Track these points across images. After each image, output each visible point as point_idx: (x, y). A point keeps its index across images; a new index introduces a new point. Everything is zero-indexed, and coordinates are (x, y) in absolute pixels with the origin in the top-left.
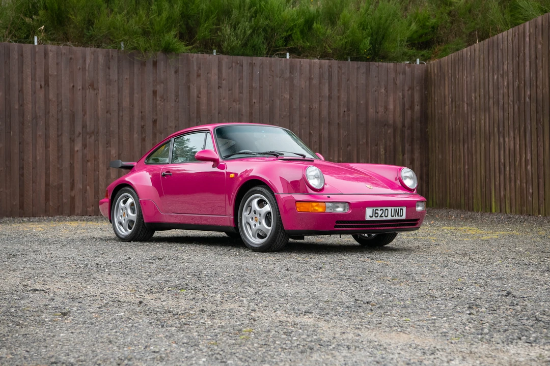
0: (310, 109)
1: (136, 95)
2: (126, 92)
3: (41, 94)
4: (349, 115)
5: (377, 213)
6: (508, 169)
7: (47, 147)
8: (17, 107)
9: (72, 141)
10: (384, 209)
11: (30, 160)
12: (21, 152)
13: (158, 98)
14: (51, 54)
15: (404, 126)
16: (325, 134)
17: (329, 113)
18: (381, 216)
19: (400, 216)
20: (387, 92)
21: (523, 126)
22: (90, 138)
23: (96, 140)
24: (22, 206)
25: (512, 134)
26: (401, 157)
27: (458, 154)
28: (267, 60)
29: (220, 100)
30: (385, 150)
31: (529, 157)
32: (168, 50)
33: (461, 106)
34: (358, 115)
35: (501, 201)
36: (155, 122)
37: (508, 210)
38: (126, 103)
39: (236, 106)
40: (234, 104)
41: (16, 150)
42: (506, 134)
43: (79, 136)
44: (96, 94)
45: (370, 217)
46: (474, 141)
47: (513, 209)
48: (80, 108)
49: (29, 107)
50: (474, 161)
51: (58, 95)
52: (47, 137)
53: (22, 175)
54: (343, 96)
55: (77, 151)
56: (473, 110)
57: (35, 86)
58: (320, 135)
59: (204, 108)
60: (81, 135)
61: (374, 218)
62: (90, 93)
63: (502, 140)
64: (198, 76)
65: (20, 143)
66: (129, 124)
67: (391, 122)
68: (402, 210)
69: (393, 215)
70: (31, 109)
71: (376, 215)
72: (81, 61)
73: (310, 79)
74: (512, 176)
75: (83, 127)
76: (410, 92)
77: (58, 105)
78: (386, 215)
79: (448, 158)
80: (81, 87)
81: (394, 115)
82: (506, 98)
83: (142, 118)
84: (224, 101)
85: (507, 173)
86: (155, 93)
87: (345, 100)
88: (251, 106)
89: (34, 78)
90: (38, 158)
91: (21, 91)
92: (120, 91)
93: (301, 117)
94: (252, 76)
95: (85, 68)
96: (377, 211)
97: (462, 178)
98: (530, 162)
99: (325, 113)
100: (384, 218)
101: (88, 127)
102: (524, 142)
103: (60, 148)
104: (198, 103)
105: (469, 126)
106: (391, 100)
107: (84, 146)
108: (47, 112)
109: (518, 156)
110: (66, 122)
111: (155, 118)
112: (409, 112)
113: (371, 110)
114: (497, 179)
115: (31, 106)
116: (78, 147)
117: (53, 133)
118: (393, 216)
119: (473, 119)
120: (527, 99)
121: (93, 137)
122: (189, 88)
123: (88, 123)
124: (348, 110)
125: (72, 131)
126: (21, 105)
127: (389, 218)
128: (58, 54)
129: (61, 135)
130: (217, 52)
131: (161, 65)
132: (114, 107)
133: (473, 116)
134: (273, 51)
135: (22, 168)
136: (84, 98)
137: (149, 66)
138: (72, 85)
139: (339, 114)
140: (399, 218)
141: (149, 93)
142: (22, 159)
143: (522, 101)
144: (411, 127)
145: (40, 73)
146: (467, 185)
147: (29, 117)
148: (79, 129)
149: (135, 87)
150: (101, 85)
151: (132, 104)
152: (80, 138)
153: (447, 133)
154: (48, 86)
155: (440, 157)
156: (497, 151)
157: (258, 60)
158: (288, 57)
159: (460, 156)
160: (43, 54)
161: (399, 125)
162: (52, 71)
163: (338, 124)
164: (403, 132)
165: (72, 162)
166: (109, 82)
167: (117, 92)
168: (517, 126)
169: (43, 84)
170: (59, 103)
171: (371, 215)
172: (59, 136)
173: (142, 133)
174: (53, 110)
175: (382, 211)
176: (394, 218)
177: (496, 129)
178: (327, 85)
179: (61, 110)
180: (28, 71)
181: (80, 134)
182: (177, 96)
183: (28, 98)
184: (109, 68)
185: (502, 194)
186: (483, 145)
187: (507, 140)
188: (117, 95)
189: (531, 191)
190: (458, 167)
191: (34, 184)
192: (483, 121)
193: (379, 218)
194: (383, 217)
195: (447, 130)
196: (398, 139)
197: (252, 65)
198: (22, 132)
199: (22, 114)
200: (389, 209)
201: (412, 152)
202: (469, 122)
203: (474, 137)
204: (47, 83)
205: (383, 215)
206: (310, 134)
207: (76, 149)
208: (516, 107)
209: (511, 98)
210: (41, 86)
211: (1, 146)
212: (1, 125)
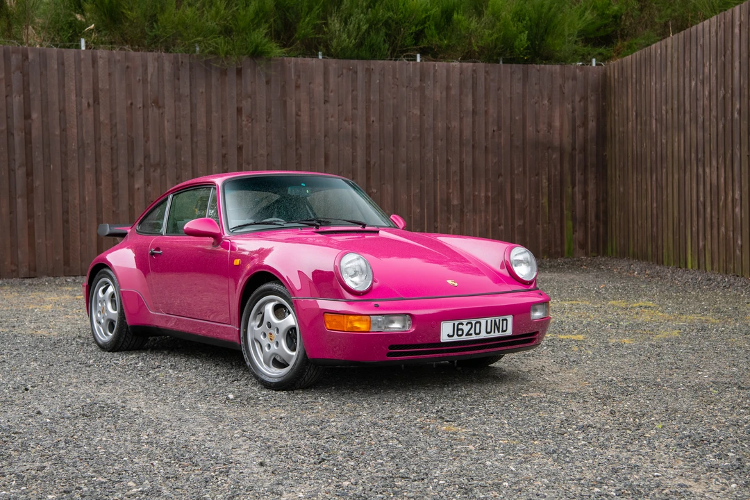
0: (448, 128)
1: (215, 114)
2: (201, 110)
3: (89, 115)
4: (500, 136)
5: (462, 330)
6: (708, 210)
7: (98, 184)
8: (57, 132)
9: (131, 176)
10: (474, 321)
11: (77, 202)
12: (65, 190)
13: (244, 118)
14: (101, 62)
15: (574, 149)
16: (468, 161)
17: (474, 133)
18: (468, 334)
19: (503, 331)
20: (551, 103)
21: (730, 152)
22: (154, 172)
23: (163, 174)
24: (67, 262)
25: (714, 163)
26: (570, 190)
27: (644, 187)
28: (388, 64)
29: (327, 119)
30: (549, 180)
31: (737, 196)
32: (257, 54)
33: (648, 122)
34: (512, 136)
35: (699, 253)
36: (240, 149)
37: (709, 267)
38: (201, 125)
39: (348, 126)
40: (346, 123)
41: (58, 189)
42: (707, 163)
43: (140, 169)
44: (162, 114)
45: (449, 336)
46: (664, 170)
47: (716, 266)
48: (141, 132)
49: (73, 132)
50: (665, 197)
52: (97, 171)
53: (66, 221)
54: (492, 111)
55: (138, 189)
56: (664, 129)
57: (81, 103)
58: (461, 163)
59: (305, 129)
60: (143, 168)
61: (456, 338)
62: (153, 113)
63: (701, 171)
64: (298, 87)
65: (62, 180)
66: (205, 153)
67: (557, 143)
68: (505, 322)
69: (489, 330)
70: (76, 134)
71: (460, 332)
72: (140, 71)
73: (448, 88)
74: (715, 220)
75: (145, 158)
76: (582, 103)
77: (111, 129)
78: (478, 331)
79: (631, 191)
80: (141, 105)
81: (561, 134)
82: (707, 113)
83: (224, 144)
84: (333, 119)
85: (708, 216)
86: (239, 110)
87: (495, 115)
88: (369, 125)
89: (79, 95)
90: (87, 199)
91: (62, 111)
92: (193, 108)
93: (435, 139)
94: (370, 86)
95: (147, 79)
96: (460, 327)
97: (649, 220)
98: (739, 202)
99: (467, 133)
100: (474, 337)
101: (152, 157)
102: (730, 176)
103: (115, 186)
104: (298, 123)
105: (659, 149)
106: (557, 114)
107: (147, 182)
108: (97, 139)
109: (722, 194)
110: (123, 152)
111: (241, 143)
112: (581, 130)
113: (530, 129)
114: (695, 224)
115: (76, 131)
116: (139, 183)
117: (105, 166)
118: (490, 333)
119: (664, 141)
120: (736, 115)
121: (159, 171)
122: (285, 102)
123: (152, 153)
124: (499, 129)
125: (131, 163)
126: (63, 130)
127: (483, 335)
128: (110, 61)
129: (117, 168)
130: (323, 55)
131: (248, 73)
132: (186, 129)
133: (664, 137)
134: (398, 52)
135: (66, 212)
136: (146, 120)
137: (232, 76)
138: (129, 102)
139: (487, 134)
140: (501, 334)
141: (231, 111)
142: (65, 201)
143: (729, 117)
144: (584, 150)
145: (87, 87)
146: (655, 229)
147: (73, 145)
148: (139, 160)
149: (214, 102)
150: (169, 102)
151: (209, 126)
152: (142, 172)
153: (630, 158)
154: (98, 104)
155: (622, 189)
156: (694, 185)
157: (377, 64)
158: (418, 59)
159: (647, 190)
160: (91, 62)
161: (568, 148)
162: (103, 84)
163: (486, 147)
164: (572, 157)
165: (131, 204)
166: (178, 98)
167: (189, 111)
168: (721, 151)
169: (91, 101)
170: (113, 126)
171: (451, 334)
172: (114, 169)
173: (223, 164)
174: (105, 135)
175: (469, 325)
176: (492, 335)
177: (693, 155)
178: (470, 97)
179: (116, 136)
180: (71, 85)
181: (141, 166)
182: (269, 114)
183: (73, 119)
184: (178, 79)
185: (701, 244)
186: (676, 176)
187: (708, 170)
188: (189, 114)
189: (739, 242)
190: (644, 204)
191: (82, 233)
192: (676, 144)
193: (464, 338)
194: (471, 334)
195: (630, 154)
196: (566, 166)
197: (369, 71)
198: (64, 165)
199: (64, 141)
200: (483, 321)
201: (585, 183)
202: (659, 144)
203: (664, 165)
204: (96, 100)
205: (472, 332)
206: (448, 161)
207: (137, 186)
208: (721, 126)
209: (714, 113)
210: (89, 105)
211: (38, 183)
212: (38, 157)
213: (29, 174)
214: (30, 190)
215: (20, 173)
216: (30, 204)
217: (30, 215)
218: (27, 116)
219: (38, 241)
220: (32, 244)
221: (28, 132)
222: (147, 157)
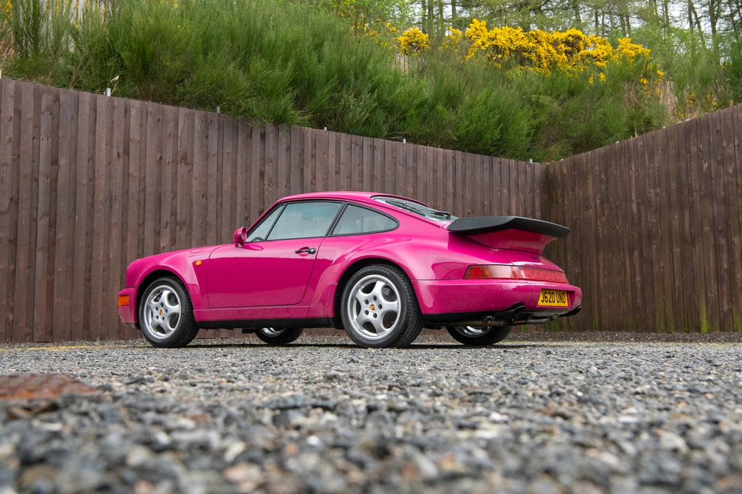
1: (239, 176)
2: (227, 170)
3: (118, 166)
7: (123, 240)
8: (85, 181)
9: (157, 233)
11: (101, 258)
12: (90, 246)
13: (266, 182)
14: (133, 112)
20: (509, 193)
22: (180, 230)
23: (189, 234)
24: (86, 326)
27: (618, 264)
28: (389, 143)
32: (280, 120)
33: (623, 206)
35: (722, 317)
38: (227, 185)
41: (82, 244)
43: (166, 227)
44: (190, 171)
46: (655, 246)
48: (169, 187)
49: (101, 182)
50: (656, 270)
51: (142, 168)
52: (124, 227)
53: (89, 280)
54: (468, 195)
55: (164, 248)
56: (653, 210)
57: (111, 153)
60: (169, 226)
62: (183, 168)
63: (722, 241)
64: (313, 156)
65: (87, 234)
66: (229, 214)
70: (103, 185)
72: (172, 124)
73: (435, 171)
75: (172, 215)
76: (531, 195)
77: (140, 182)
80: (170, 160)
82: (732, 188)
83: (247, 207)
86: (262, 174)
87: (469, 199)
89: (110, 144)
90: (111, 256)
91: (92, 159)
92: (220, 168)
94: (373, 162)
95: (177, 134)
97: (629, 293)
101: (178, 215)
103: (141, 243)
105: (644, 229)
106: (514, 203)
107: (173, 241)
108: (125, 191)
110: (150, 206)
111: (262, 207)
113: (495, 214)
114: (713, 290)
115: (104, 181)
116: (166, 242)
117: (132, 221)
119: (653, 220)
121: (184, 229)
122: (302, 170)
123: (178, 211)
124: (473, 211)
125: (158, 220)
126: (92, 179)
128: (144, 113)
129: (143, 224)
131: (270, 137)
132: (212, 189)
133: (652, 216)
134: (392, 135)
135: (88, 269)
136: (174, 175)
137: (256, 137)
138: (159, 156)
139: (463, 216)
141: (255, 174)
142: (88, 257)
145: (118, 136)
146: (639, 301)
147: (100, 196)
149: (239, 167)
150: (197, 159)
151: (234, 188)
152: (168, 230)
153: (592, 241)
154: (128, 155)
157: (379, 142)
158: (405, 142)
159: (623, 266)
160: (123, 111)
162: (135, 135)
166: (206, 157)
167: (216, 170)
169: (121, 151)
170: (142, 180)
172: (141, 225)
174: (134, 187)
177: (707, 228)
178: (451, 181)
179: (144, 190)
180: (102, 133)
181: (167, 224)
182: (288, 181)
183: (101, 170)
184: (207, 137)
185: (725, 308)
188: (216, 174)
190: (618, 280)
191: (104, 293)
192: (676, 221)
195: (592, 237)
197: (373, 148)
198: (91, 217)
199: (92, 193)
202: (643, 224)
203: (655, 242)
204: (127, 151)
207: (162, 245)
210: (119, 156)
211: (60, 235)
212: (63, 206)
213: (52, 225)
214: (52, 244)
215: (42, 223)
216: (51, 258)
217: (51, 271)
218: (55, 162)
219: (57, 300)
220: (50, 303)
221: (54, 181)
222: (174, 214)
